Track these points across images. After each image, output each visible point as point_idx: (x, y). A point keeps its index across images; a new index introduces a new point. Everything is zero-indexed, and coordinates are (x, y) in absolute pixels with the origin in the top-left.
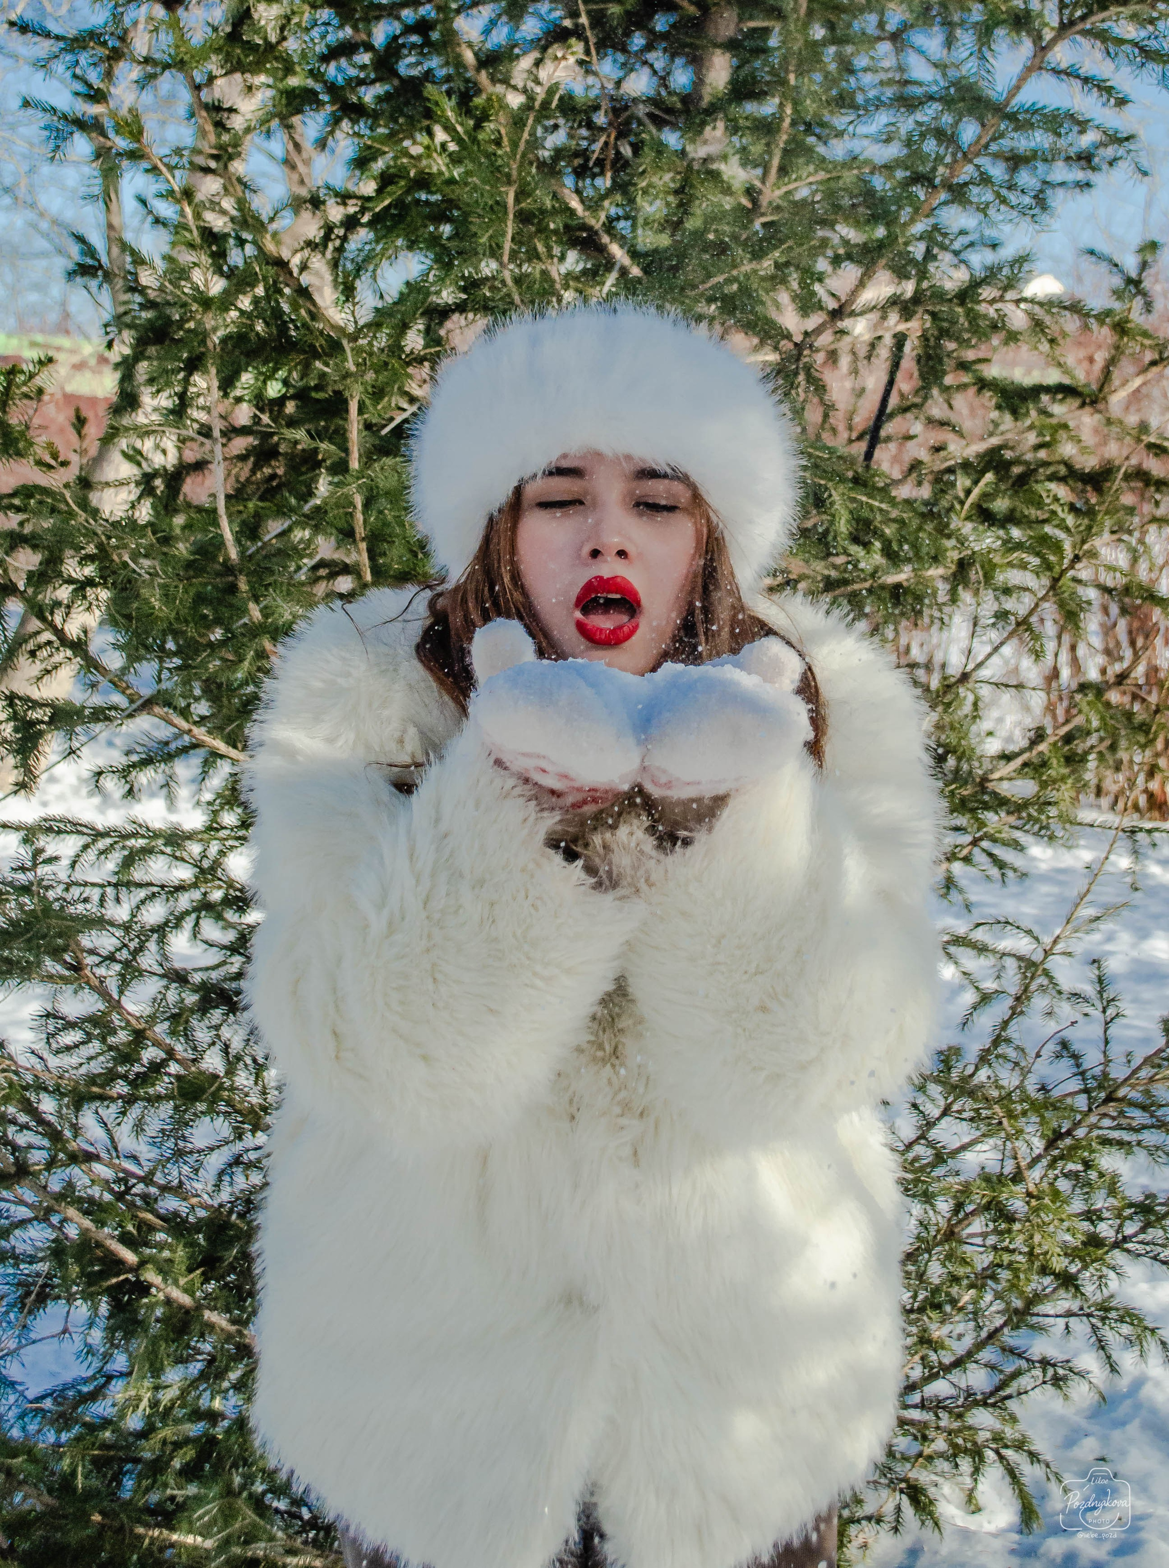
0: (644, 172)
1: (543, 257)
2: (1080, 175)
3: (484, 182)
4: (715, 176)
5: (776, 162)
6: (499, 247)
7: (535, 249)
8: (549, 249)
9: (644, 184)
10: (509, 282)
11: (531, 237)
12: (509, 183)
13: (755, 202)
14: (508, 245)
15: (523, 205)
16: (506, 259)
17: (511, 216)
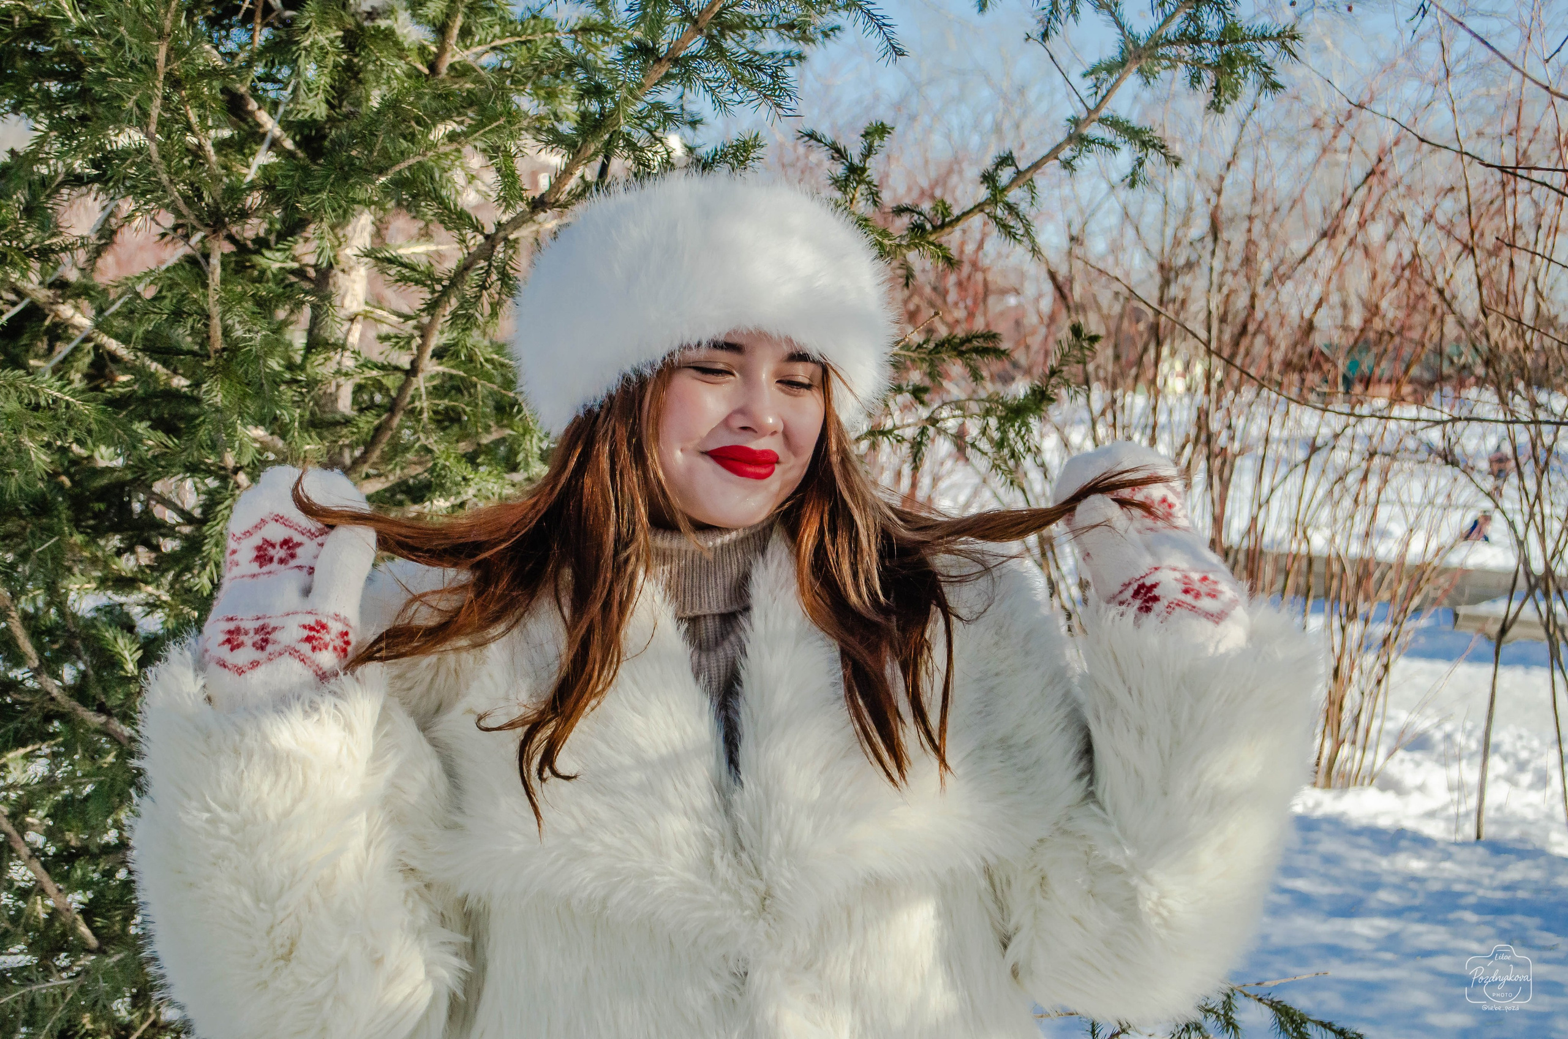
0: (308, 28)
1: (197, 128)
2: (793, 47)
3: (130, 33)
4: (389, 35)
5: (459, 21)
6: (146, 114)
7: (186, 116)
8: (202, 118)
9: (307, 43)
10: (156, 157)
11: (182, 101)
12: (161, 36)
13: (433, 68)
14: (155, 111)
15: (175, 66)
16: (153, 128)
17: (162, 77)
